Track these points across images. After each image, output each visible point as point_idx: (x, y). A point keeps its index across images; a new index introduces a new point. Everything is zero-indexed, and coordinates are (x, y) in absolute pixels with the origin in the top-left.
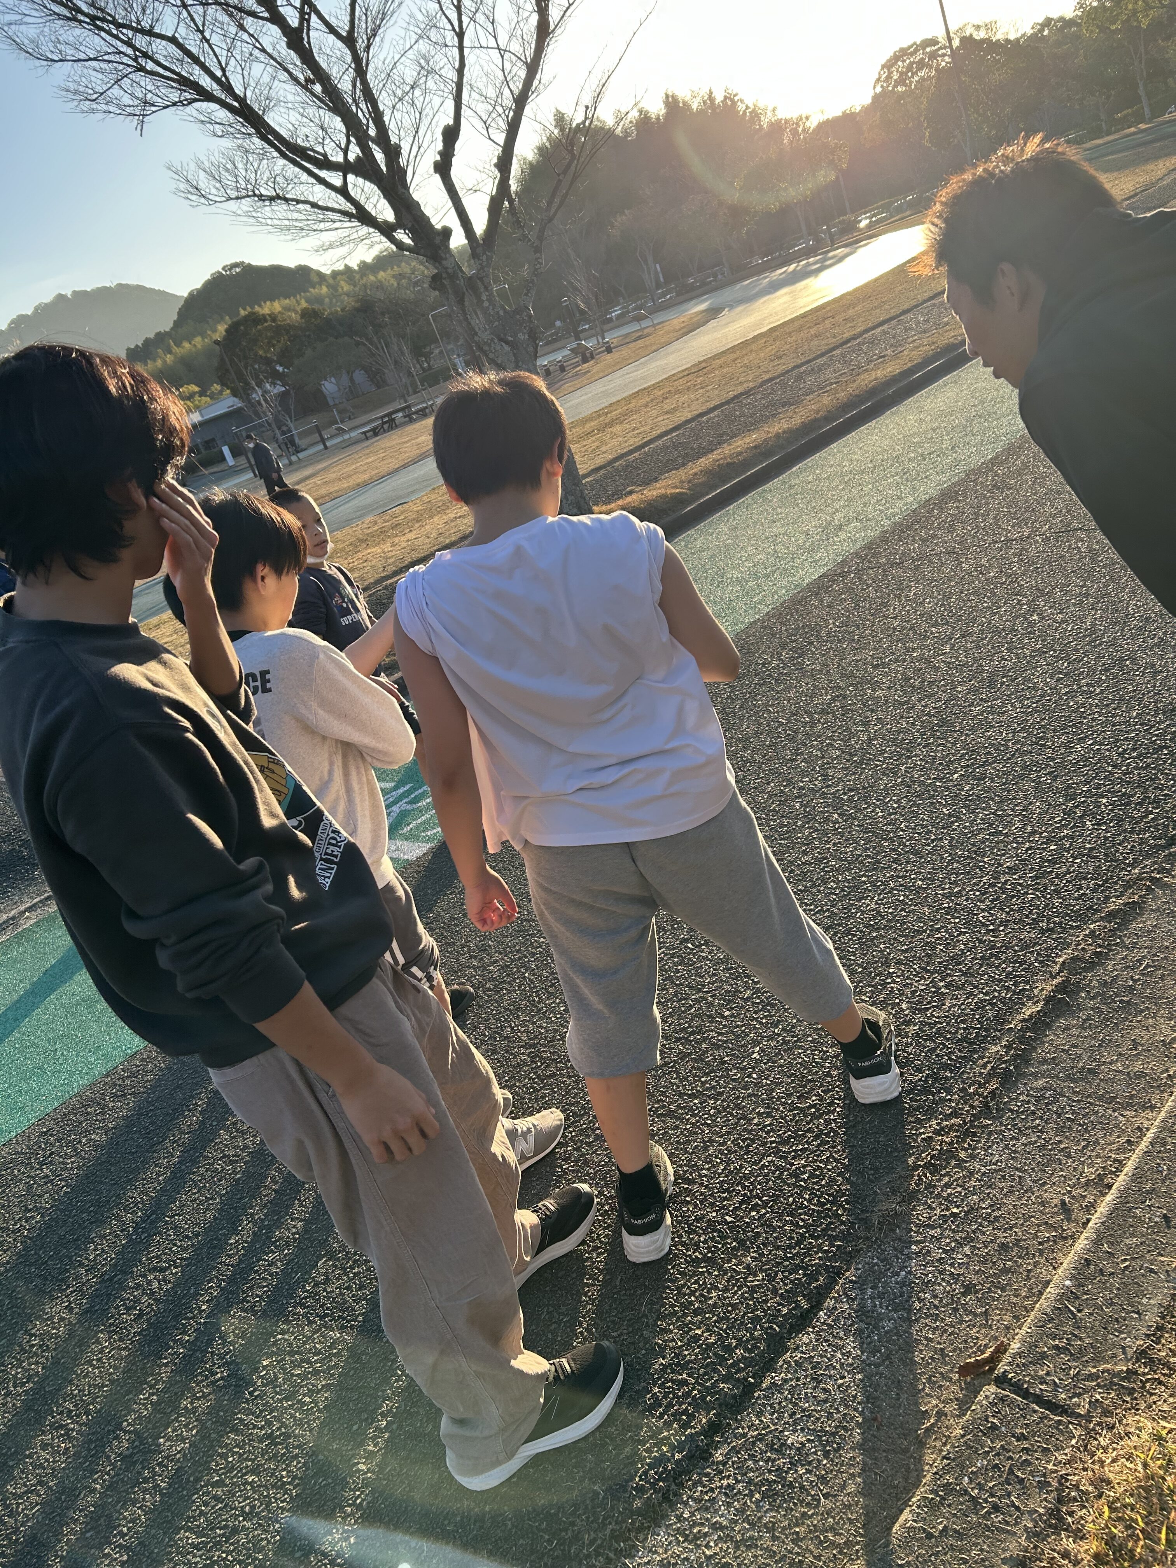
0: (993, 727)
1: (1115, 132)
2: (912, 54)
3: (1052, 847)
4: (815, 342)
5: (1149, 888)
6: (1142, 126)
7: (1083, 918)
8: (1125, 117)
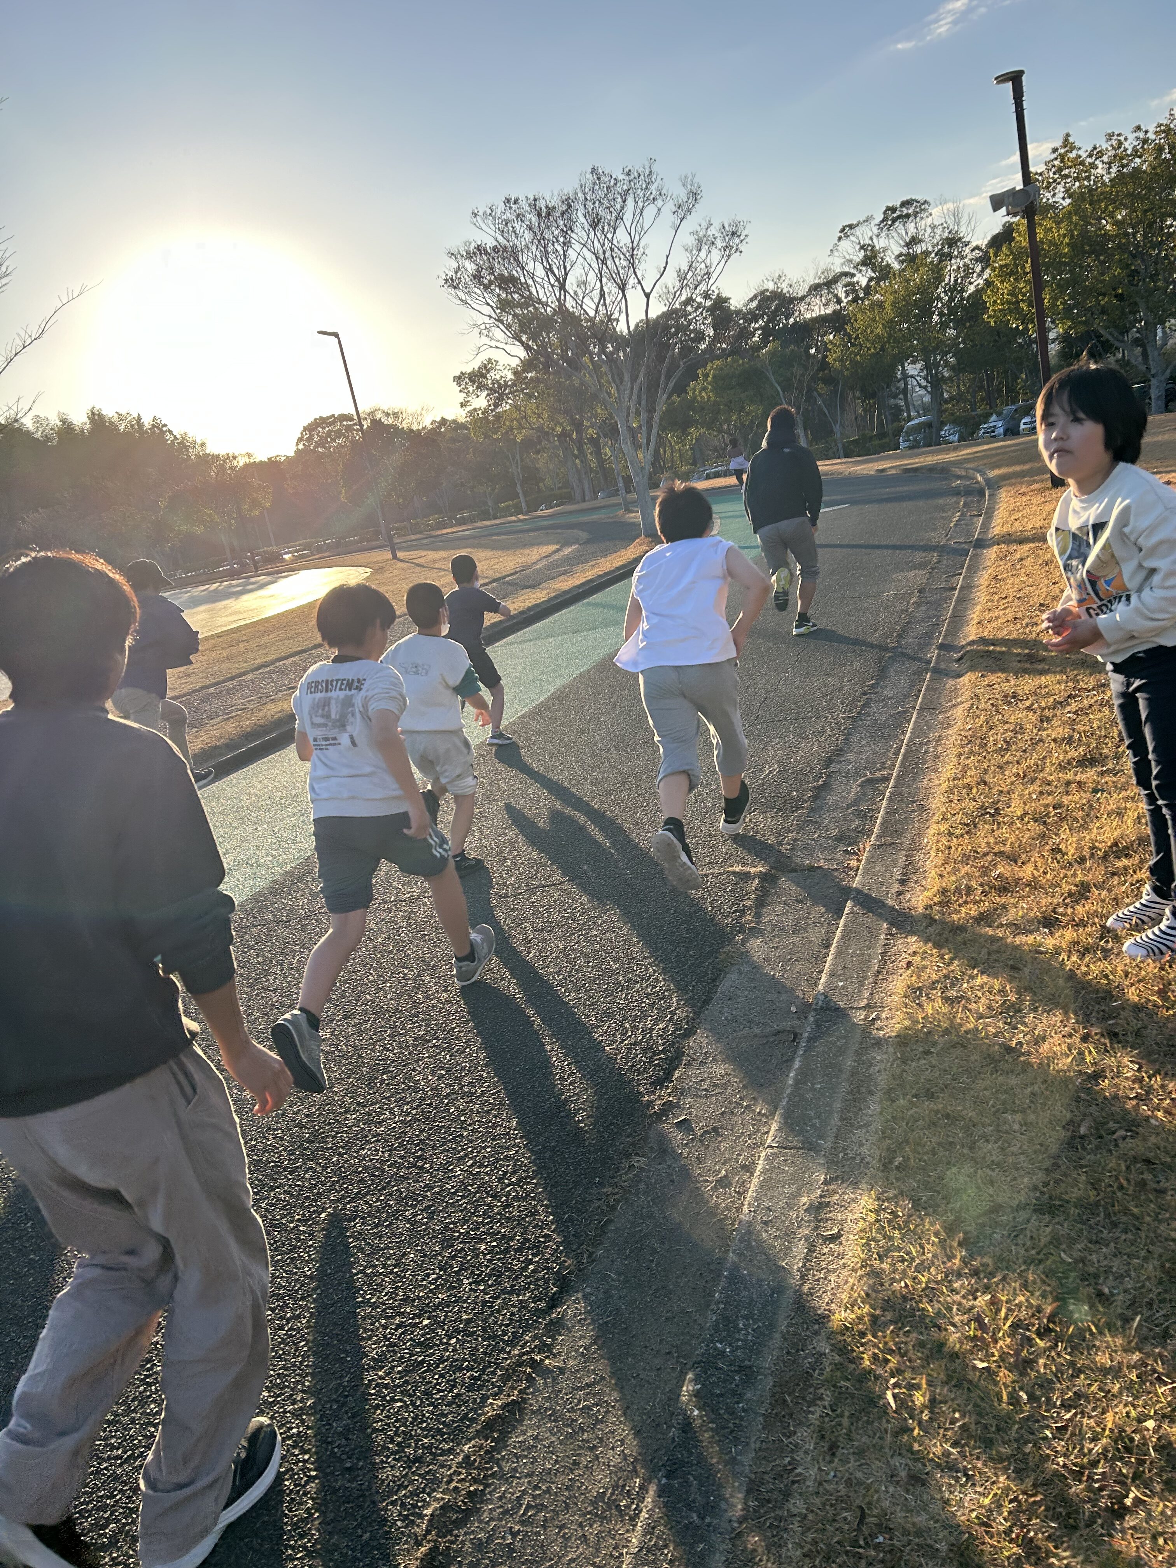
0: (368, 1142)
1: (500, 518)
2: (331, 424)
3: (426, 1322)
4: (225, 666)
5: (530, 1379)
6: (521, 517)
7: (457, 1435)
8: (508, 507)
